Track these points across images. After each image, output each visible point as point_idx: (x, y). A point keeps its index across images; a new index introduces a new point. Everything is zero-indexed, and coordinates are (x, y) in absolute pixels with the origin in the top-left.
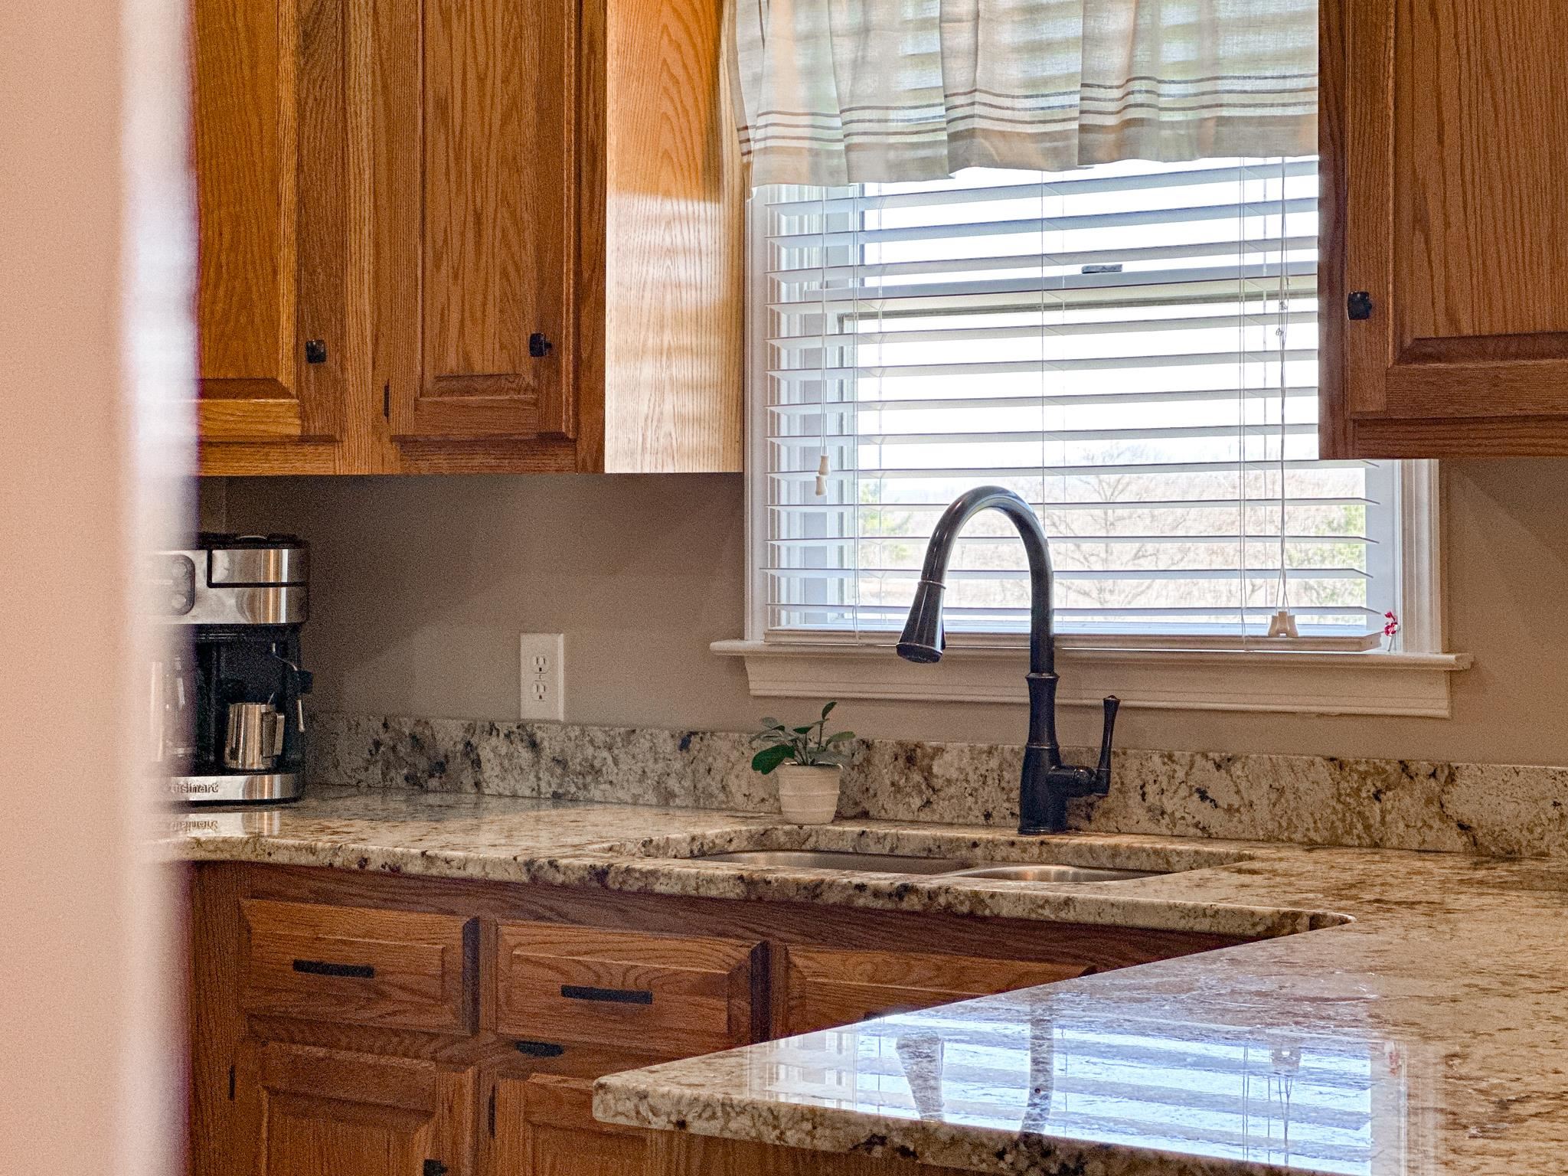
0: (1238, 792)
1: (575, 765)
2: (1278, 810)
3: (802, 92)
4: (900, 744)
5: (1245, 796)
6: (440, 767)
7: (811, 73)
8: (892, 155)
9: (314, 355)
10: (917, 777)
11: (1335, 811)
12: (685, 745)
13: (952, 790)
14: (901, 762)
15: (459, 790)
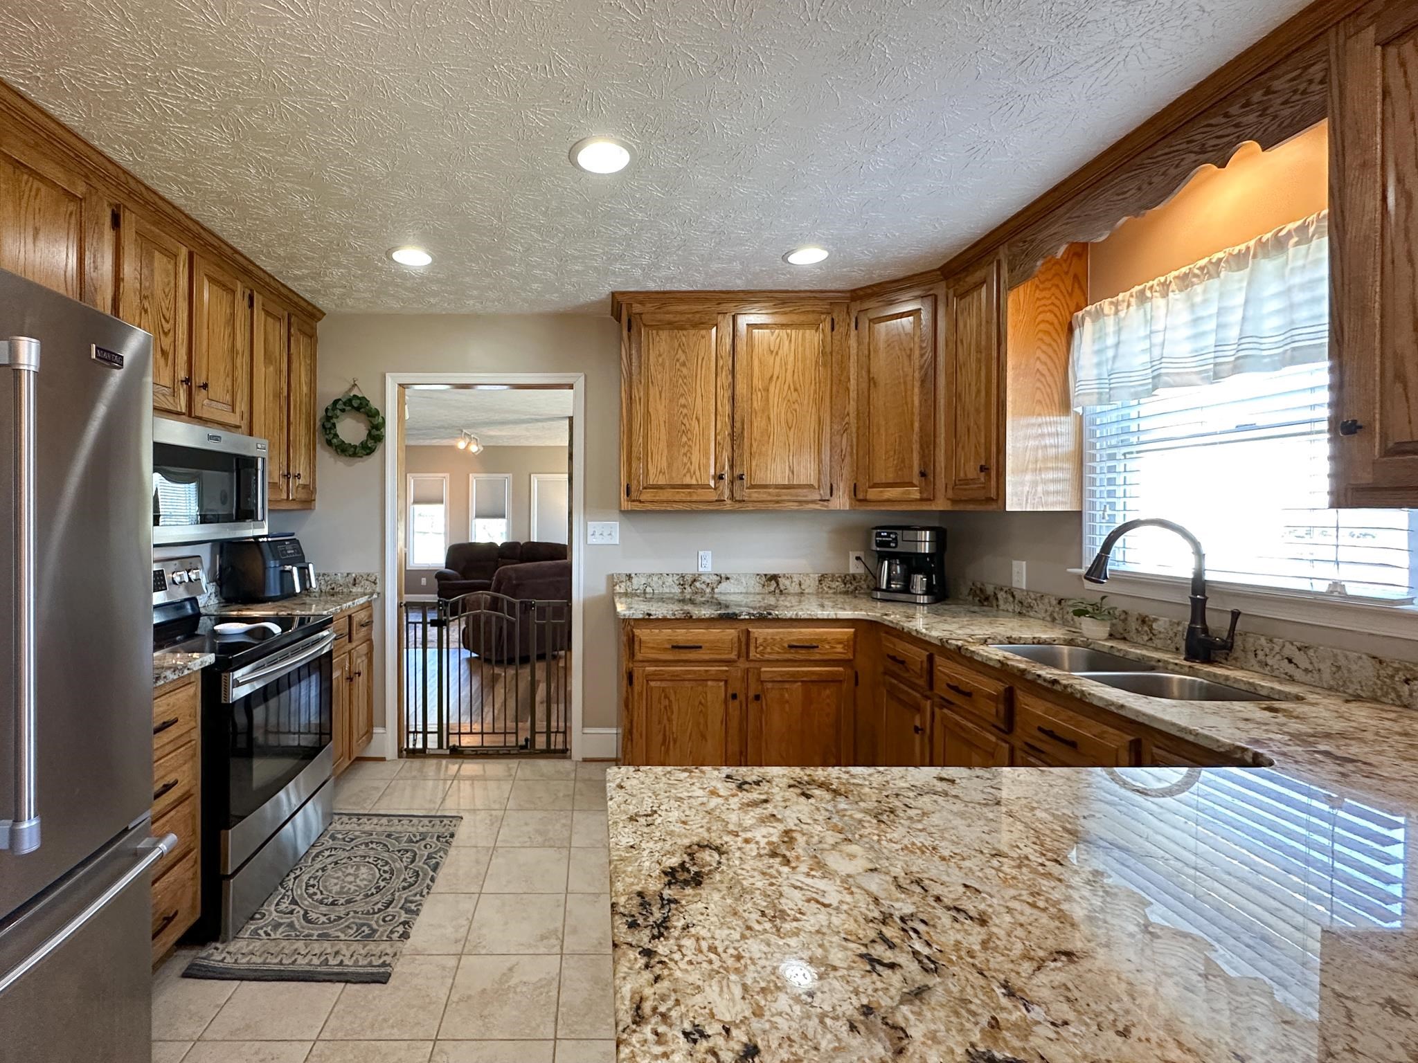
0: (1311, 663)
1: (1025, 604)
2: (1337, 676)
3: (1095, 372)
4: (1140, 615)
5: (1316, 665)
6: (987, 599)
7: (1099, 365)
8: (1132, 390)
9: (923, 474)
10: (1146, 628)
11: (1376, 684)
12: (1060, 603)
13: (1162, 636)
14: (1140, 622)
15: (992, 606)
